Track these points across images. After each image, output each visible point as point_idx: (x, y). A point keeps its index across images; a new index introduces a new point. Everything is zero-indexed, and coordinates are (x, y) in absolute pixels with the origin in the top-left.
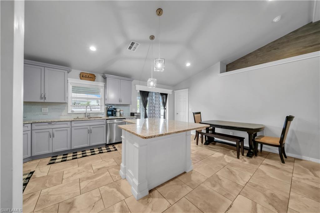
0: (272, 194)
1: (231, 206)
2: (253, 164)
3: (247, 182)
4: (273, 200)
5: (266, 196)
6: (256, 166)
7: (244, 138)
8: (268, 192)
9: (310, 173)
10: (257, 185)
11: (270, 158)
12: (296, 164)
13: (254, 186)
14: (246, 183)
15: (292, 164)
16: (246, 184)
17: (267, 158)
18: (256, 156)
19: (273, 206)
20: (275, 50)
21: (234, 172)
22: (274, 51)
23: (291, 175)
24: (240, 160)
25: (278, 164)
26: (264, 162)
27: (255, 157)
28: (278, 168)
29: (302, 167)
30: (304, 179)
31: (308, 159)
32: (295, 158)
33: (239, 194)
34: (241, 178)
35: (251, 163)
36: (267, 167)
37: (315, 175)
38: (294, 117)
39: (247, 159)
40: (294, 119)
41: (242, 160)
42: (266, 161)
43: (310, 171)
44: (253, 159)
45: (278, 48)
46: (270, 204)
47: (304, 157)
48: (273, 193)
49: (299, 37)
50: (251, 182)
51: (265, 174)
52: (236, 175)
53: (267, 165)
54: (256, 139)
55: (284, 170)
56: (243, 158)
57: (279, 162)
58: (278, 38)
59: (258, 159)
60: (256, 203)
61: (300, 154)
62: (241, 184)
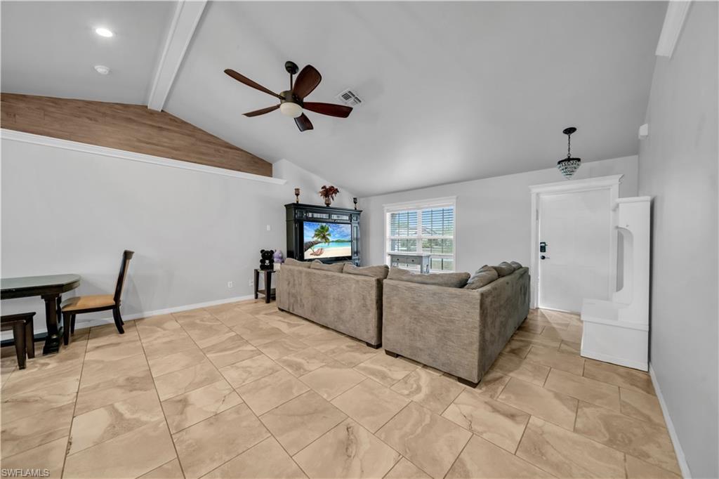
0: (128, 379)
1: (70, 443)
2: (69, 360)
3: (77, 393)
4: (133, 383)
5: (120, 387)
6: (76, 360)
7: (34, 313)
8: (121, 381)
9: (159, 329)
10: (99, 384)
11: (96, 336)
12: (140, 327)
13: (94, 388)
14: (75, 394)
15: (134, 328)
16: (77, 396)
17: (91, 339)
18: (66, 343)
19: (136, 390)
20: (90, 122)
21: (29, 397)
22: (87, 120)
23: (139, 343)
24: (31, 369)
25: (114, 338)
26: (89, 346)
27: (65, 348)
28: (118, 344)
29: (147, 327)
30: (155, 339)
31: (151, 315)
32: (134, 320)
33: (73, 417)
34: (60, 395)
35: (61, 360)
36: (100, 351)
37: (165, 330)
38: (133, 253)
39: (47, 359)
40: (134, 256)
41: (36, 367)
42: (92, 343)
43: (158, 327)
44: (63, 352)
45: (96, 121)
46: (131, 391)
47: (147, 314)
48: (126, 377)
49: (130, 119)
50: (84, 386)
51: (102, 361)
52: (41, 398)
53: (98, 347)
54: (64, 307)
55: (128, 342)
56: (35, 363)
57: (115, 334)
58: (96, 100)
59: (75, 347)
60: (112, 405)
61: (141, 311)
62: (65, 403)
